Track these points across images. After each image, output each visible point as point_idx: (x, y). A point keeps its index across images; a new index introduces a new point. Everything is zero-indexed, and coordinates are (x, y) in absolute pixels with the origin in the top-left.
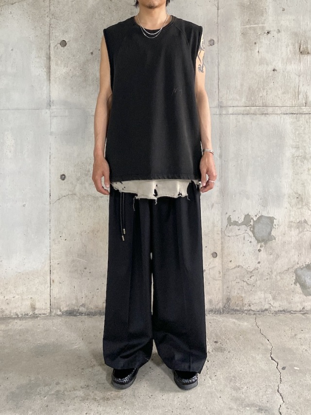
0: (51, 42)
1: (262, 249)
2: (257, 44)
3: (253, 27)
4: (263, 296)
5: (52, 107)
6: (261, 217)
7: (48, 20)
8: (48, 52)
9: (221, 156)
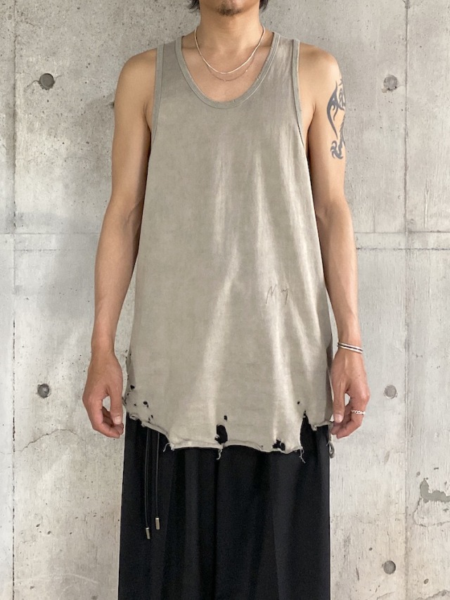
5: (19, 230)
8: (11, 102)
9: (407, 345)
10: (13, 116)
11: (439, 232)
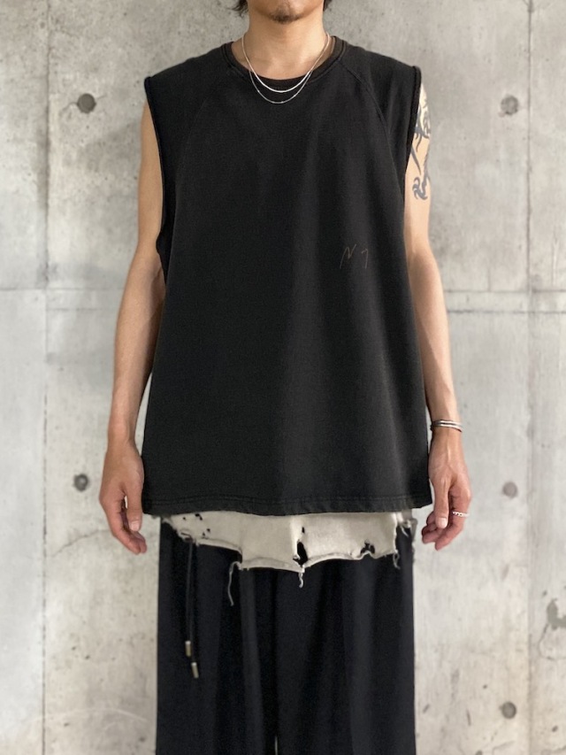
0: (51, 97)
5: (54, 284)
7: (42, 35)
8: (44, 128)
9: (531, 432)
10: (45, 145)
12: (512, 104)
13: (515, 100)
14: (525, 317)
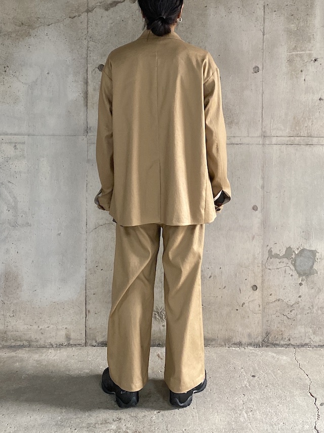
0: (89, 65)
1: (303, 283)
2: (303, 72)
3: (300, 54)
4: (303, 330)
5: (89, 134)
6: (303, 250)
8: (86, 77)
9: (263, 187)
10: (86, 83)
11: (277, 136)
12: (257, 69)
13: (258, 67)
14: (261, 146)
